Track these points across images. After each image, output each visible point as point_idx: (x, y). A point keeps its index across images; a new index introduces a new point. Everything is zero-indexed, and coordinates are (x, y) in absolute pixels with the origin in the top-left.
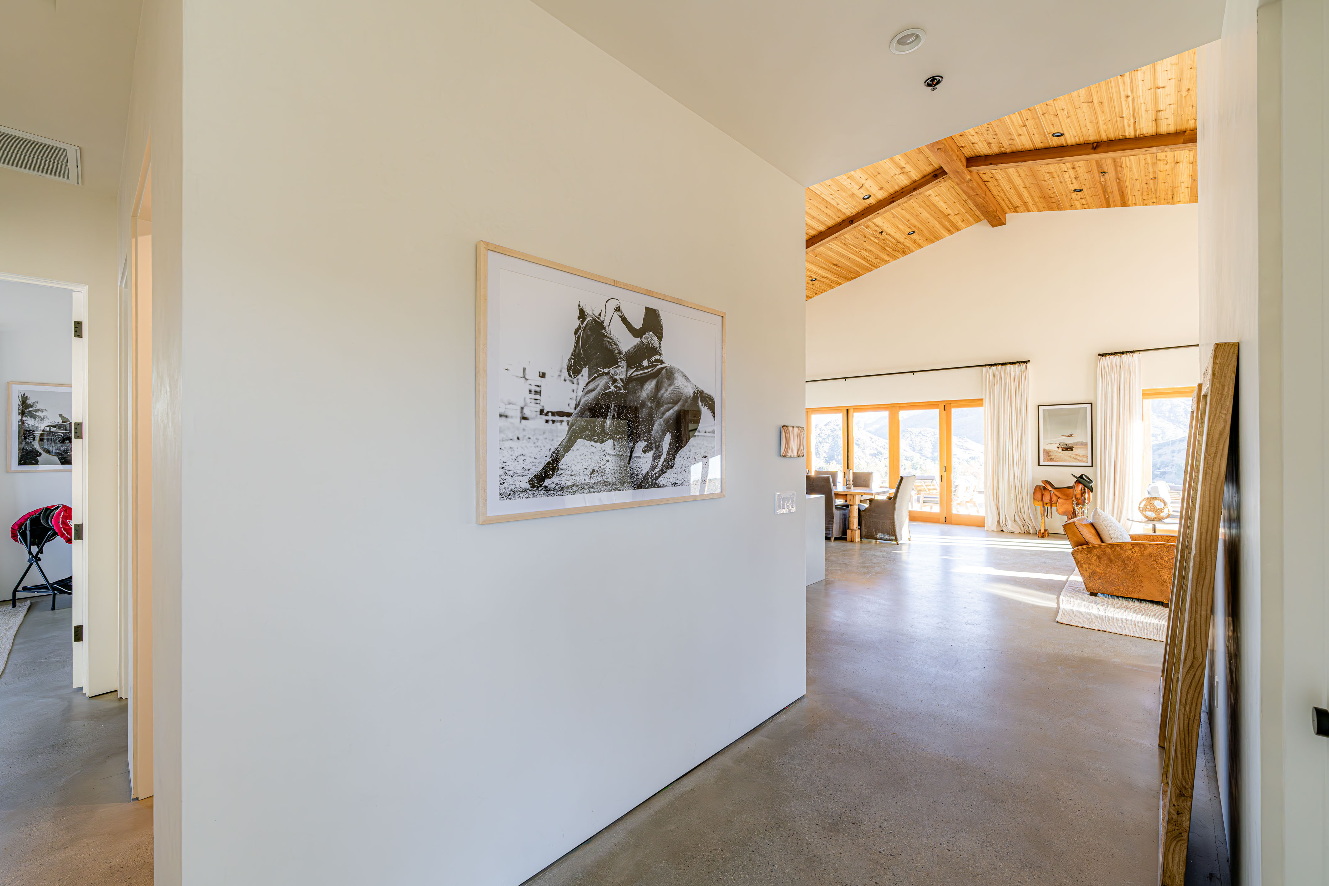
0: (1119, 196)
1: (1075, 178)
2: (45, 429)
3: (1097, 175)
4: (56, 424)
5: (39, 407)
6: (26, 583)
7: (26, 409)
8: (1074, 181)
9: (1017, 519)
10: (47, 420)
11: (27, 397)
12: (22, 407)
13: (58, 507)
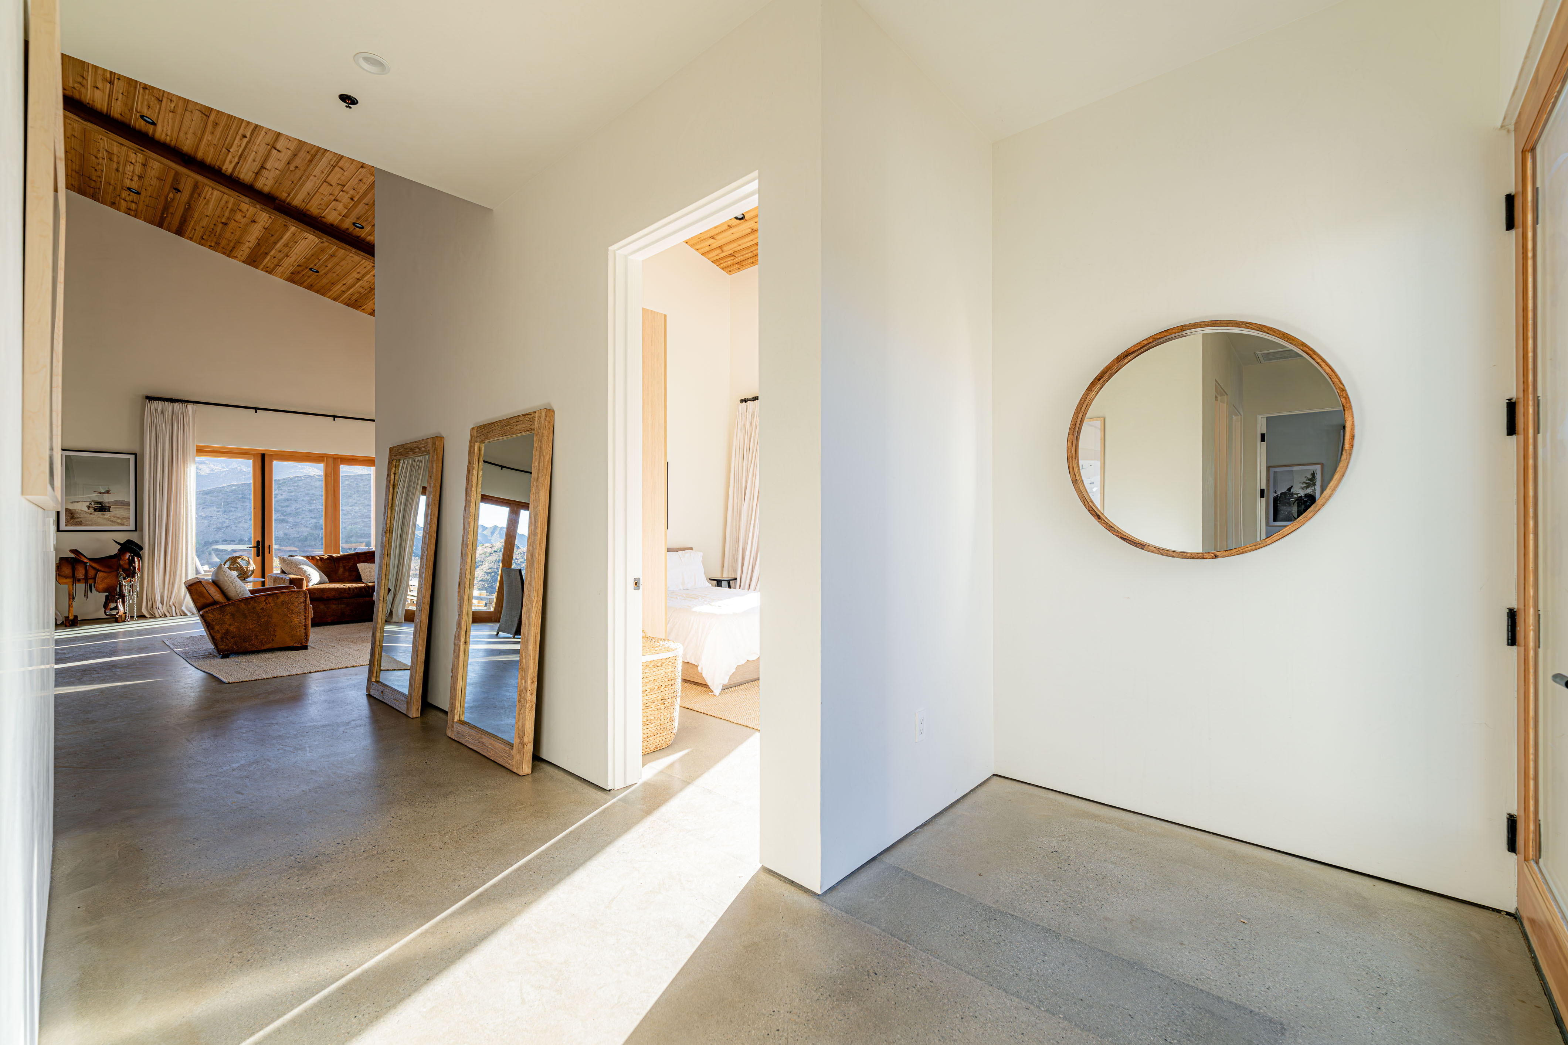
0: (178, 221)
1: (139, 176)
3: (167, 188)
8: (136, 178)
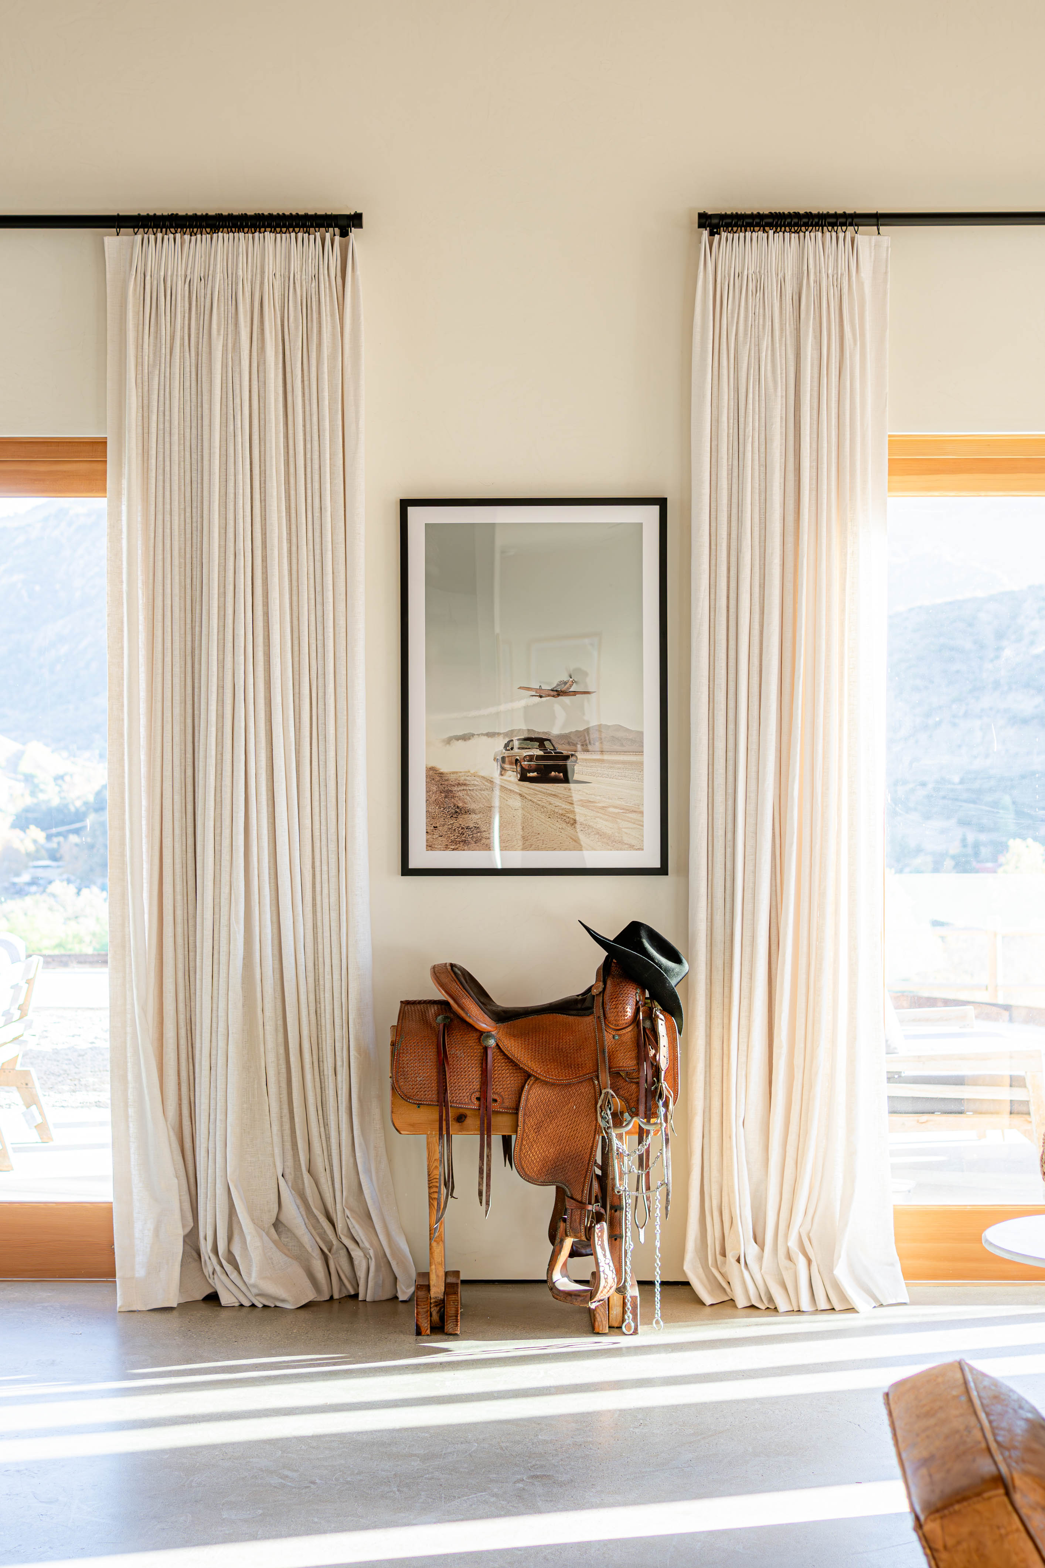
9: (293, 1213)
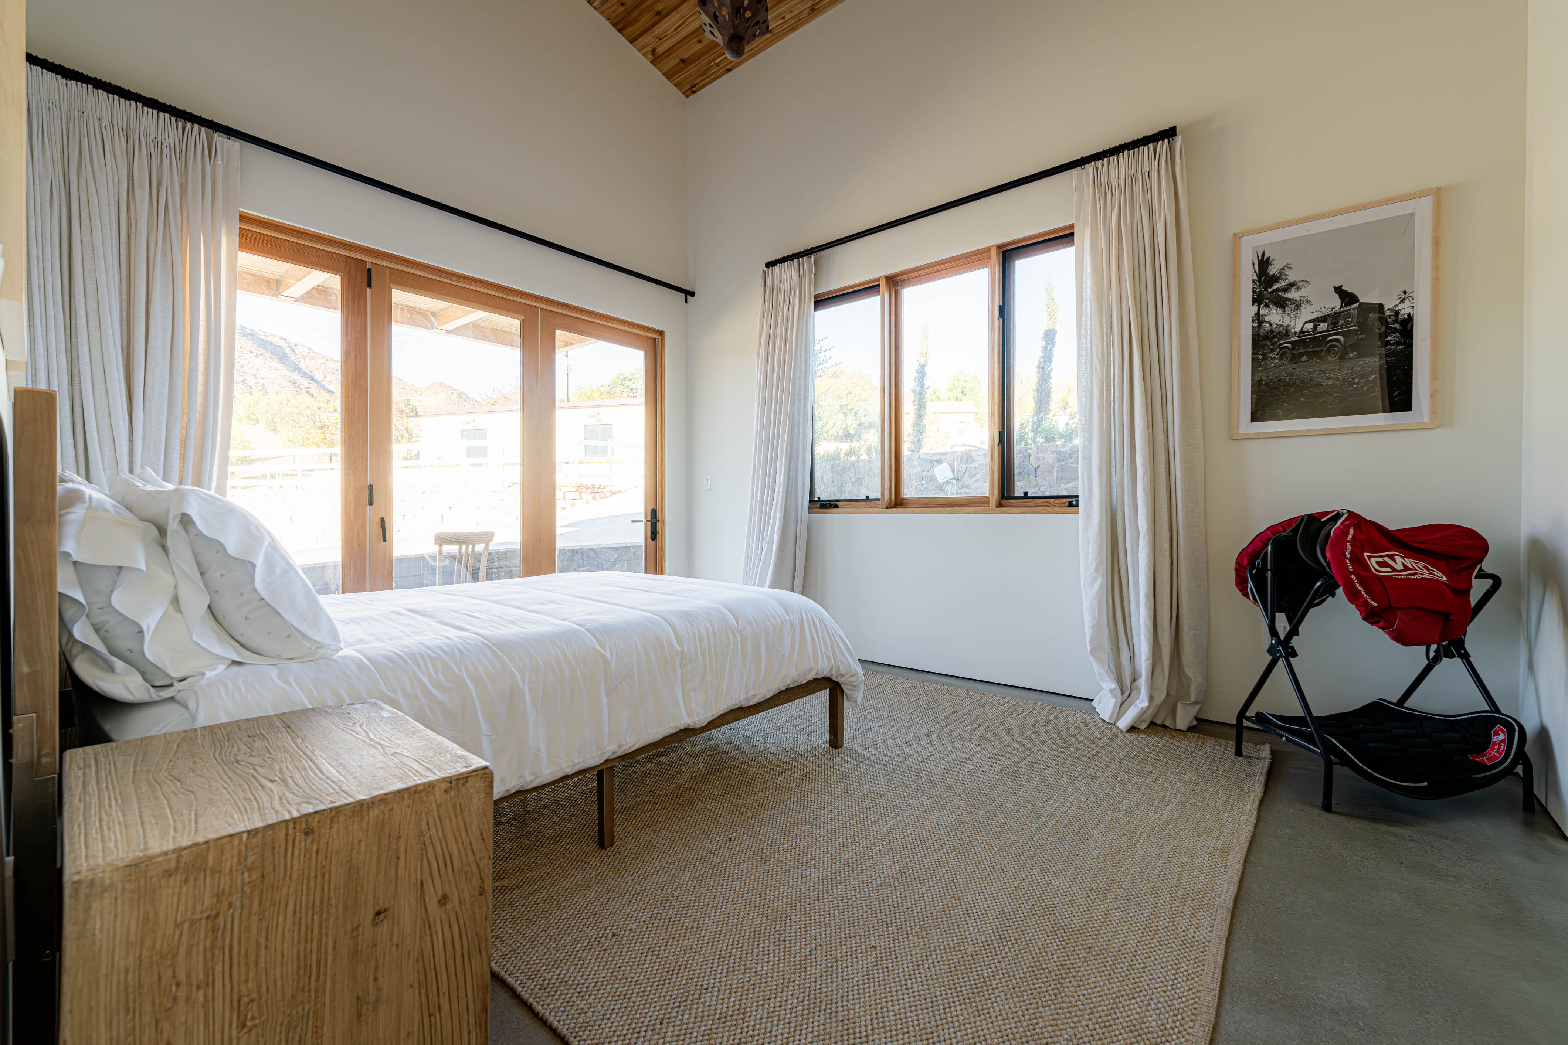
2: (1305, 329)
4: (1329, 312)
5: (1292, 277)
6: (1262, 705)
7: (1266, 289)
10: (1308, 306)
11: (1268, 258)
12: (1260, 285)
13: (1338, 515)
